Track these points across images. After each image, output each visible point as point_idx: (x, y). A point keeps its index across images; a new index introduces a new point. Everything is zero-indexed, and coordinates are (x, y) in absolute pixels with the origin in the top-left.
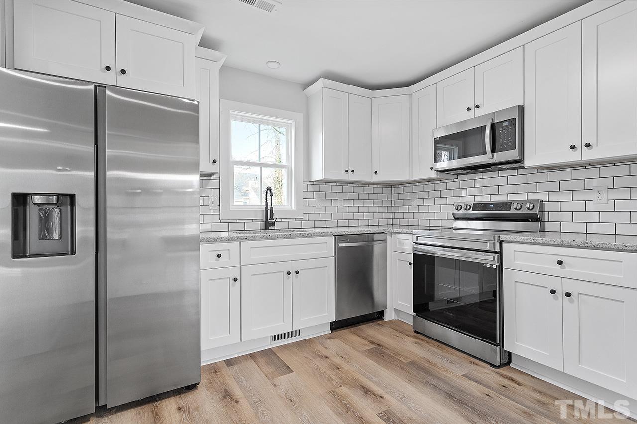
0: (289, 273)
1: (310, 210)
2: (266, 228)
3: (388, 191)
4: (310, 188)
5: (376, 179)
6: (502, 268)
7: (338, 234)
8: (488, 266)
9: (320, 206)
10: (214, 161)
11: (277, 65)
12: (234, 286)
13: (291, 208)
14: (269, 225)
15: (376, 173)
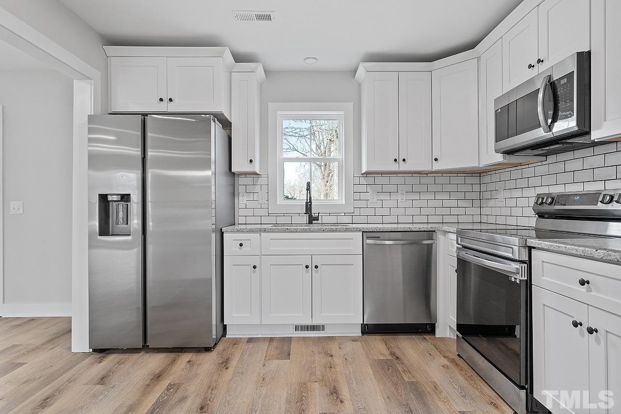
0: (307, 267)
1: (363, 204)
2: (310, 222)
3: (476, 180)
4: (363, 181)
5: (437, 167)
6: (531, 285)
7: (366, 230)
8: (513, 280)
9: (375, 199)
10: (251, 161)
11: (314, 61)
12: (254, 272)
13: (340, 202)
14: (312, 219)
15: (436, 160)
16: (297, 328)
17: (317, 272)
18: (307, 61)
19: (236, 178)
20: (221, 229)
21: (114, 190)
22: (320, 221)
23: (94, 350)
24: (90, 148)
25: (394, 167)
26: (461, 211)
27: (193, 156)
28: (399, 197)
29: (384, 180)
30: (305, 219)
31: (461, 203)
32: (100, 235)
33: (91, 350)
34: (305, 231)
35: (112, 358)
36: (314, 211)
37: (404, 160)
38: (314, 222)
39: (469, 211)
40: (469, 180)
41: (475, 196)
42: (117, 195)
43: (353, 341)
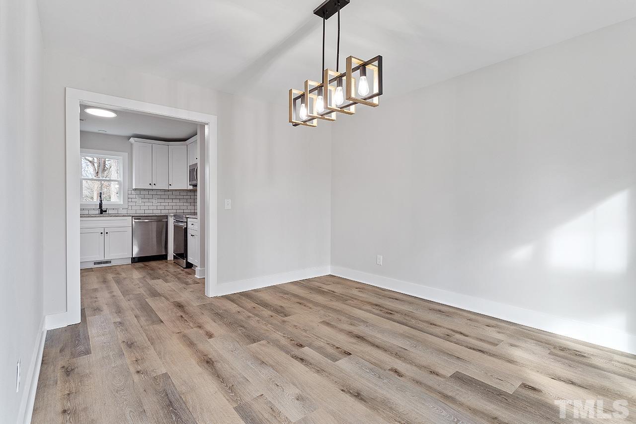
0: (102, 233)
1: (133, 204)
2: (101, 213)
5: (171, 188)
9: (140, 202)
11: (104, 132)
13: (120, 203)
15: (170, 185)
16: (95, 263)
17: (108, 235)
18: (100, 131)
22: (107, 213)
25: (150, 187)
26: (185, 208)
28: (154, 201)
29: (145, 193)
30: (98, 212)
31: (185, 204)
34: (99, 217)
36: (104, 208)
37: (155, 184)
38: (104, 213)
39: (189, 208)
40: (189, 194)
41: (192, 201)
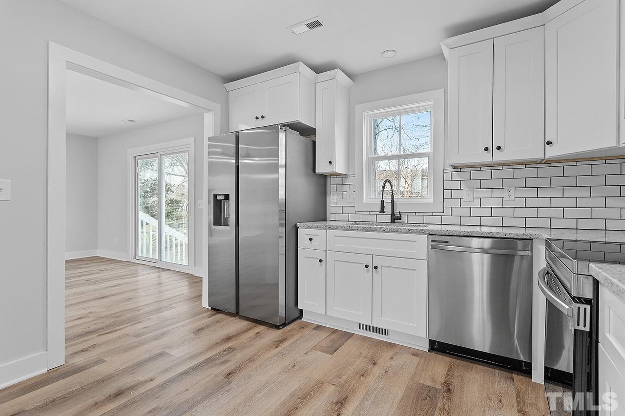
0: (367, 266)
1: (455, 203)
2: (393, 221)
4: (456, 176)
7: (432, 233)
9: (471, 197)
10: (330, 162)
11: (391, 54)
12: (321, 265)
14: (395, 218)
15: (549, 143)
16: (361, 326)
17: (377, 273)
18: (386, 54)
19: (328, 179)
20: (296, 225)
21: (221, 191)
22: (402, 221)
23: (212, 309)
24: (210, 160)
27: (266, 162)
29: (485, 174)
32: (214, 225)
33: (210, 308)
35: (219, 316)
37: (499, 148)
38: (396, 221)
42: (223, 195)
43: (413, 354)
